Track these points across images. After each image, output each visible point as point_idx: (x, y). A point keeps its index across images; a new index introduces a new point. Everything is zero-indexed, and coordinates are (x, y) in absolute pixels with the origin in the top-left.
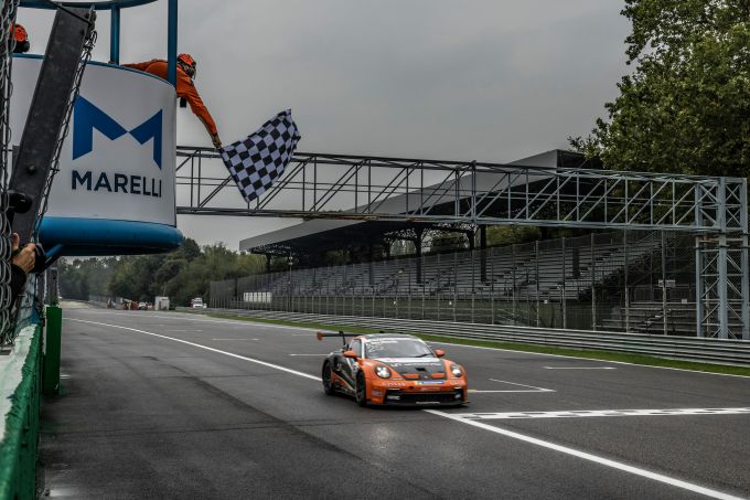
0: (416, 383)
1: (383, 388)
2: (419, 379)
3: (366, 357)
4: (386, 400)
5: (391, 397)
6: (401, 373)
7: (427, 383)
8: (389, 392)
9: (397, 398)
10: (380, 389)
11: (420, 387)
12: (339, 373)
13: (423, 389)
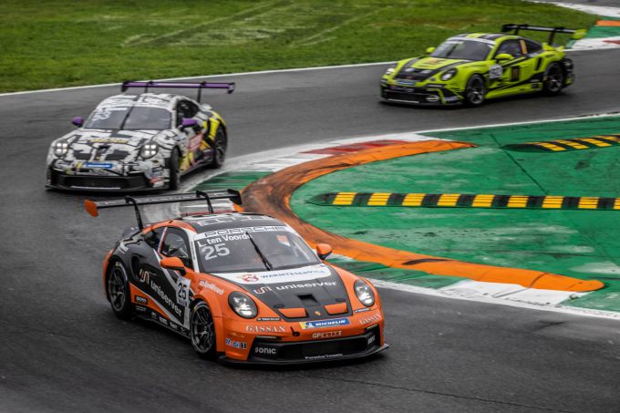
0: (303, 325)
1: (247, 335)
2: (307, 317)
3: (202, 270)
4: (252, 353)
5: (262, 350)
6: (276, 307)
7: (322, 325)
8: (259, 341)
9: (271, 351)
10: (240, 336)
11: (310, 334)
12: (146, 288)
13: (316, 336)
